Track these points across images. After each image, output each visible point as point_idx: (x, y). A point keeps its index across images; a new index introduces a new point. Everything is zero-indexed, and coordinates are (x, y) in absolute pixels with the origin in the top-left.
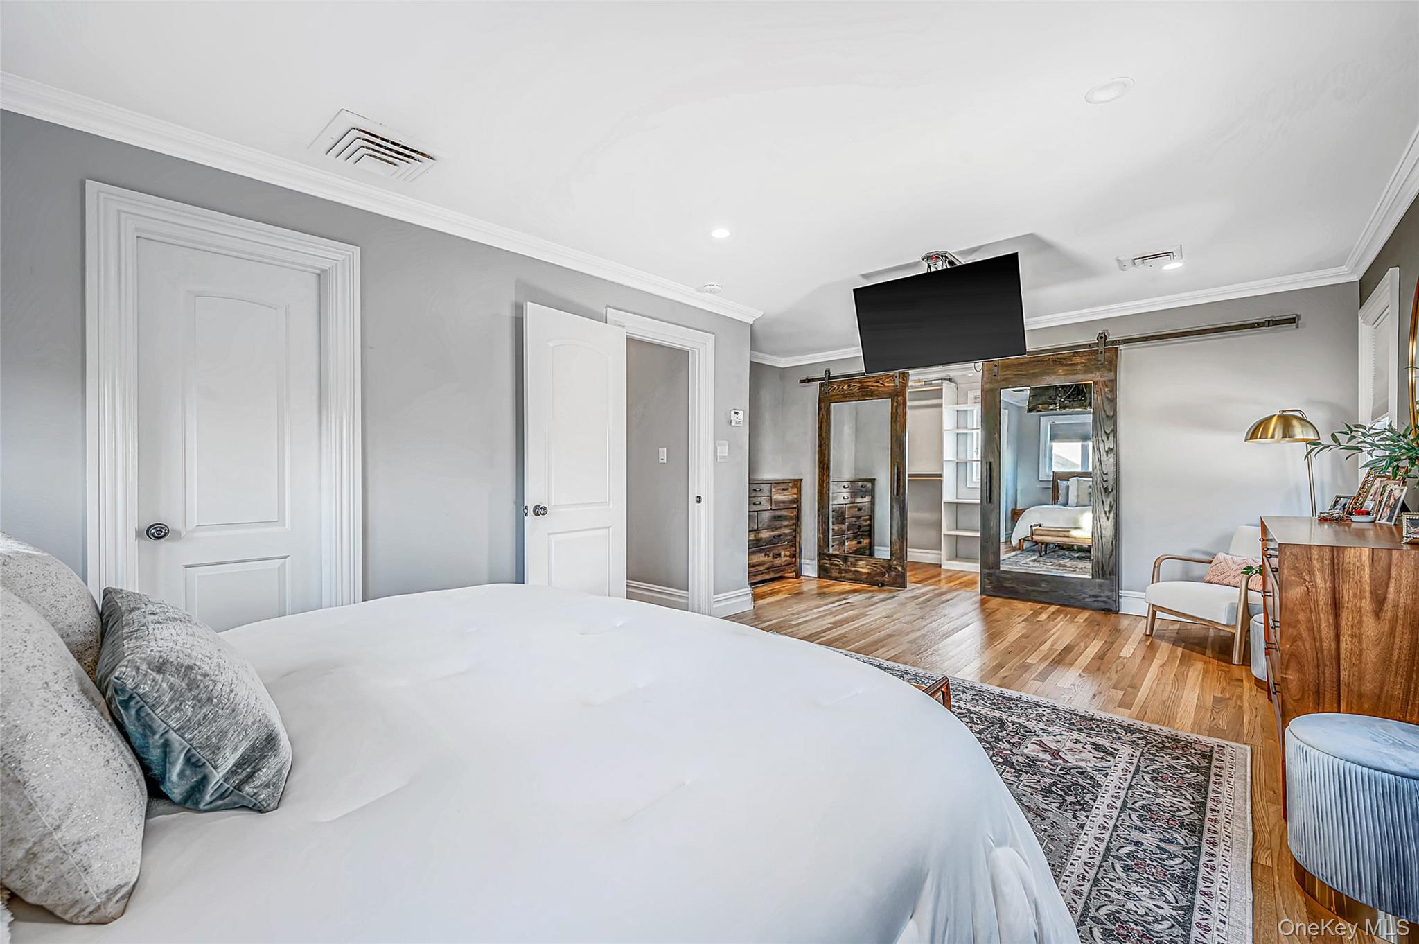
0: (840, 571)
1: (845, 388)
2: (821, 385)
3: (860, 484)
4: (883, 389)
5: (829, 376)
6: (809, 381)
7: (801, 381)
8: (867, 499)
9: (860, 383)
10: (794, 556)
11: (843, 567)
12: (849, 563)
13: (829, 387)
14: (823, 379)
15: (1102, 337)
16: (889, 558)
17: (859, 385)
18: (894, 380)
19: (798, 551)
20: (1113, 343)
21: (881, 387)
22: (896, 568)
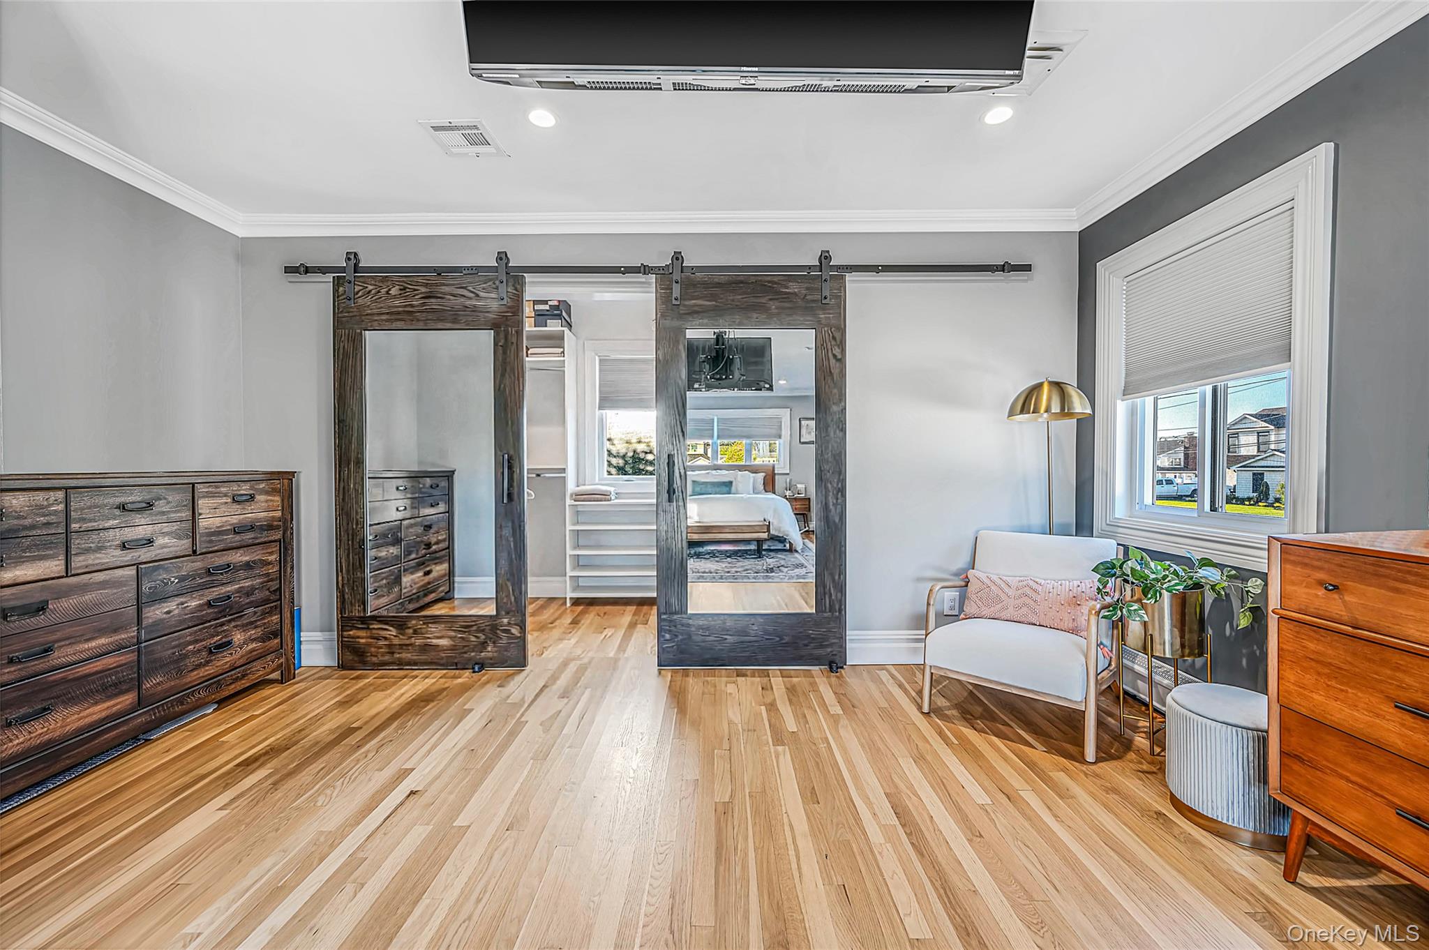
0: (391, 649)
1: (393, 292)
2: (338, 282)
3: (428, 481)
4: (474, 303)
5: (356, 265)
6: (307, 270)
7: (288, 270)
8: (442, 507)
9: (426, 285)
10: (277, 633)
11: (396, 641)
12: (411, 631)
13: (357, 288)
14: (343, 270)
15: (825, 257)
16: (494, 613)
17: (423, 289)
18: (497, 288)
19: (287, 621)
20: (838, 268)
21: (470, 298)
22: (507, 631)
